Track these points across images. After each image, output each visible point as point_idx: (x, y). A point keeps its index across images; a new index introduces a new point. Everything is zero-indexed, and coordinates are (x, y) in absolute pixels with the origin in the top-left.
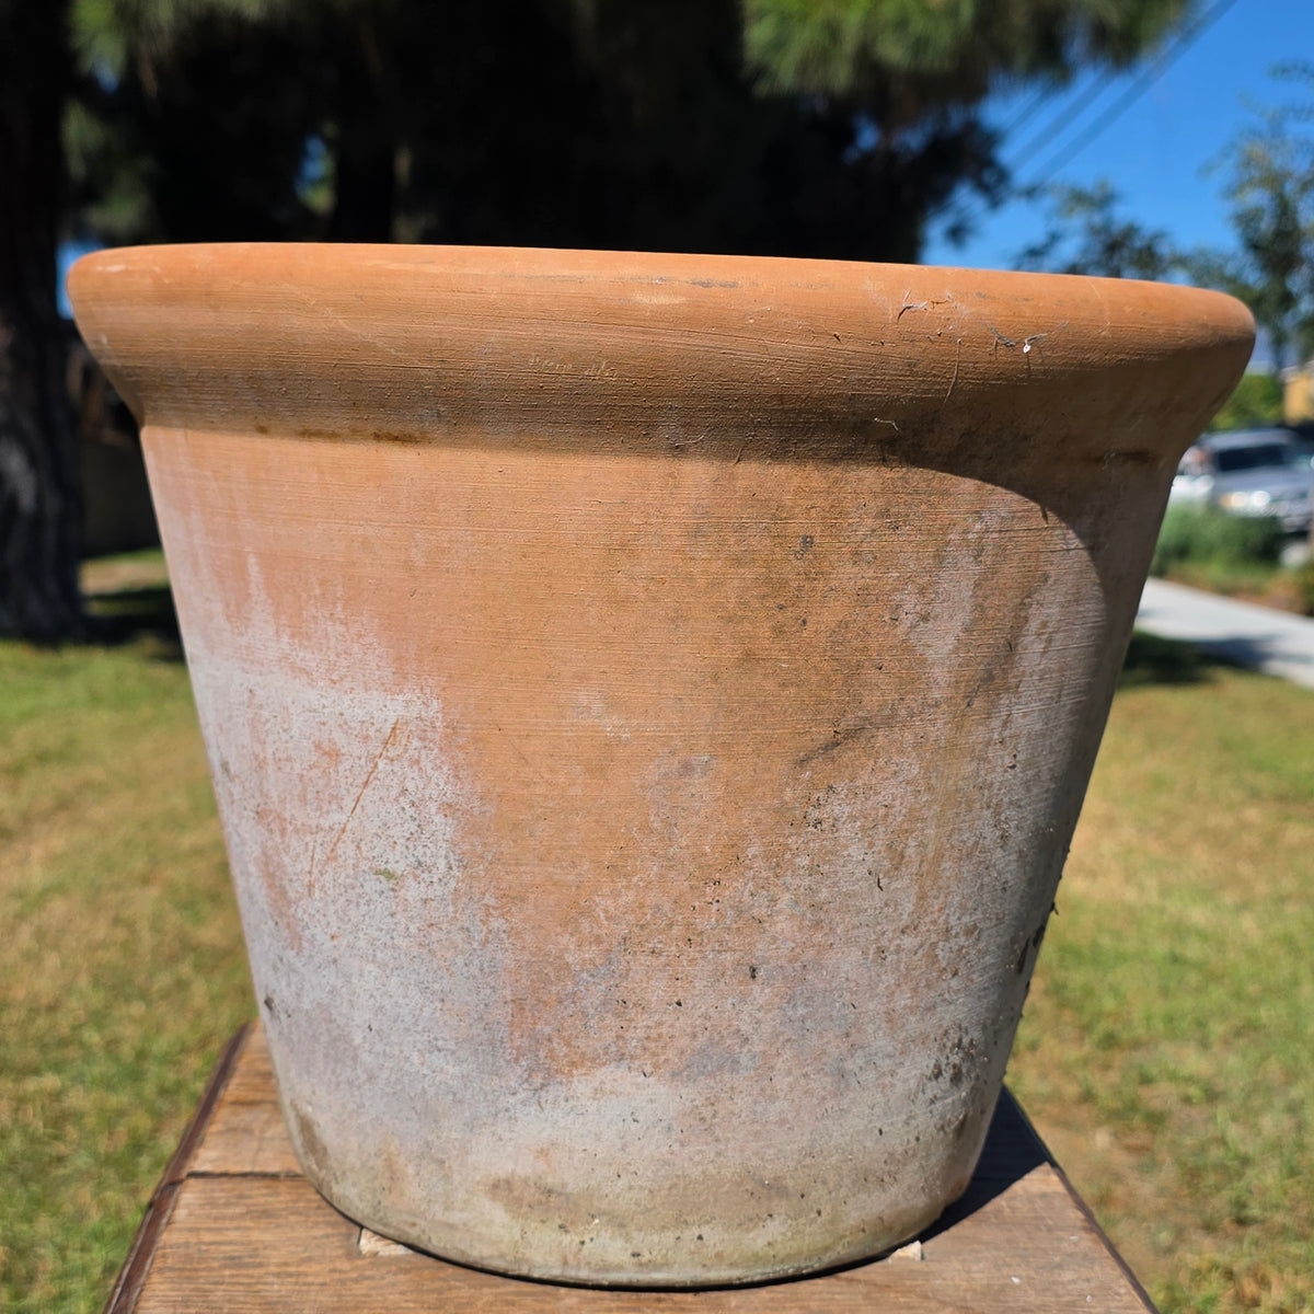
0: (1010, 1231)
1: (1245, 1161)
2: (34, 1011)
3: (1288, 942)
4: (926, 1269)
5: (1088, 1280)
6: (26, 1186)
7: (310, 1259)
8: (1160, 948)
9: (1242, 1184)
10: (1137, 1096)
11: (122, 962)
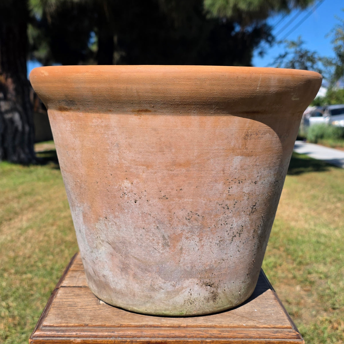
1: (335, 293)
2: (24, 258)
5: (273, 310)
6: (23, 302)
7: (88, 305)
8: (314, 239)
9: (334, 299)
10: (307, 277)
11: (47, 246)
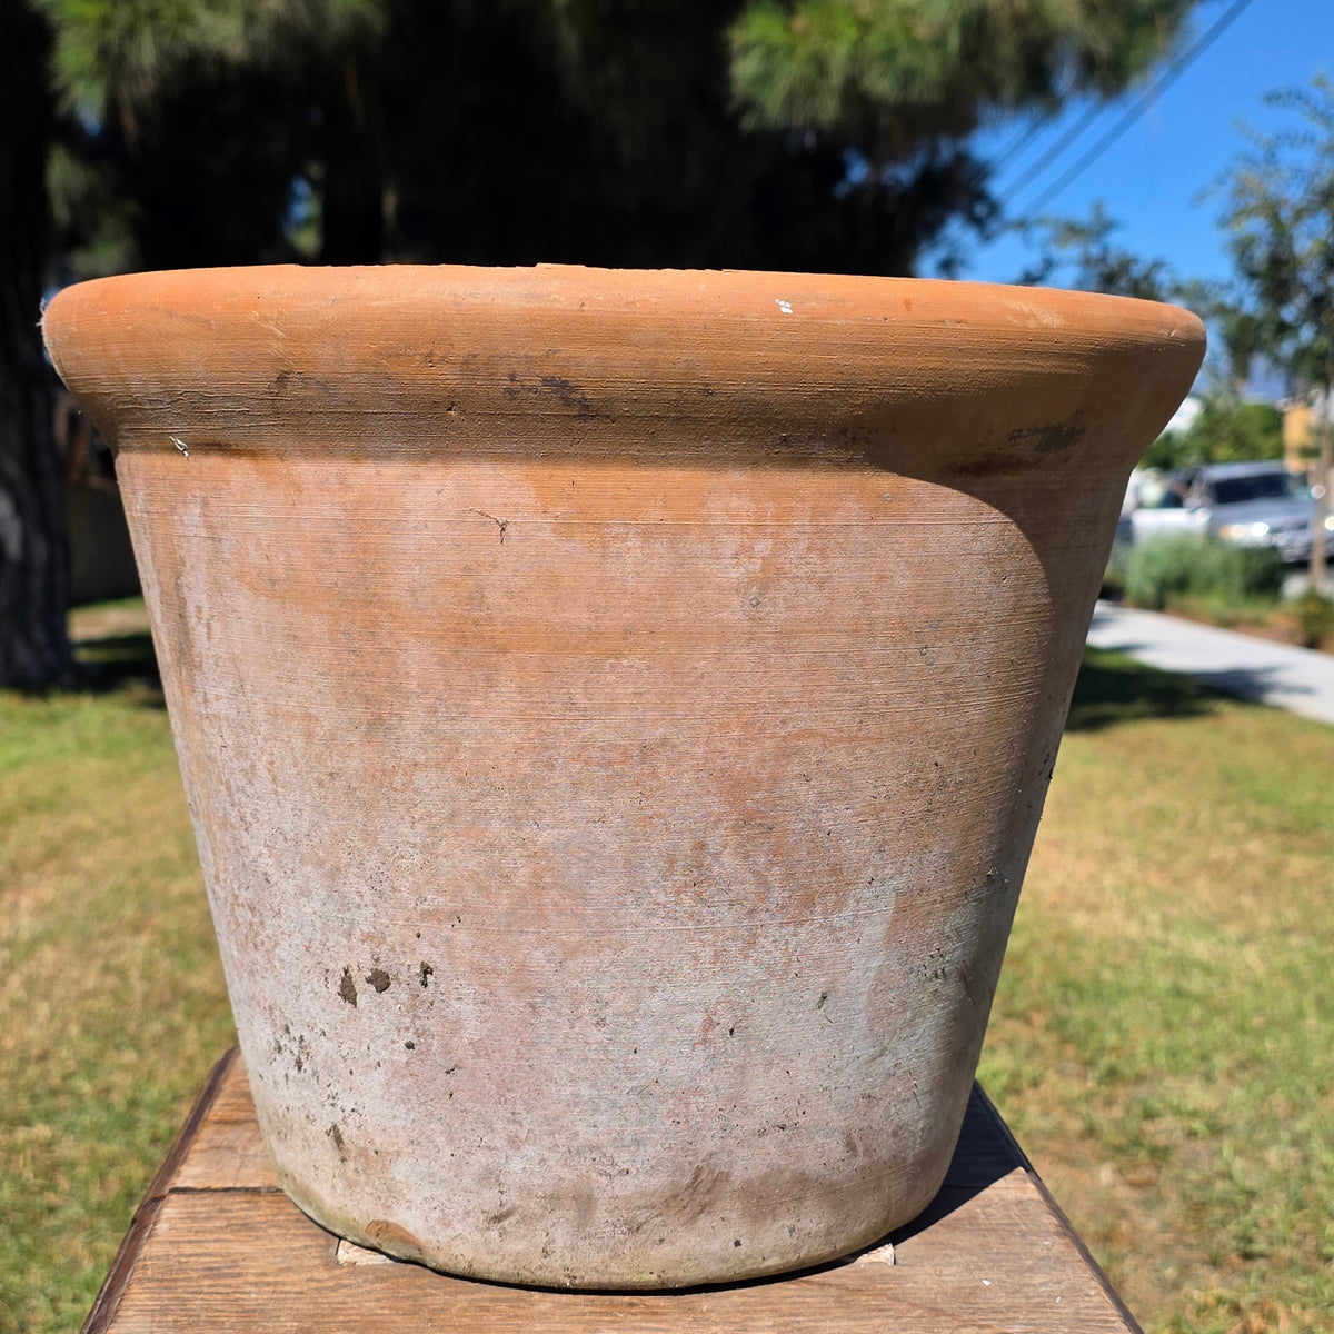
0: (984, 1236)
1: (1251, 1195)
2: (24, 1061)
3: (1292, 973)
4: (898, 1273)
5: (1059, 1282)
6: (16, 1237)
7: (289, 1269)
8: (1163, 981)
9: (1248, 1218)
10: (1142, 1132)
11: (113, 1010)
